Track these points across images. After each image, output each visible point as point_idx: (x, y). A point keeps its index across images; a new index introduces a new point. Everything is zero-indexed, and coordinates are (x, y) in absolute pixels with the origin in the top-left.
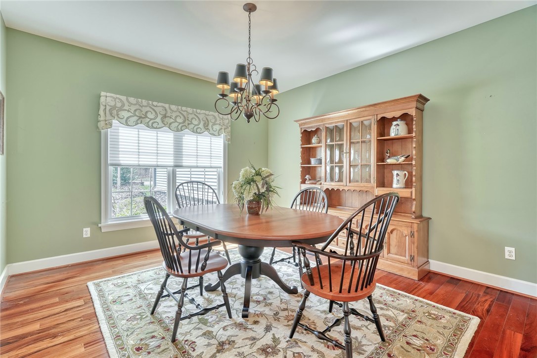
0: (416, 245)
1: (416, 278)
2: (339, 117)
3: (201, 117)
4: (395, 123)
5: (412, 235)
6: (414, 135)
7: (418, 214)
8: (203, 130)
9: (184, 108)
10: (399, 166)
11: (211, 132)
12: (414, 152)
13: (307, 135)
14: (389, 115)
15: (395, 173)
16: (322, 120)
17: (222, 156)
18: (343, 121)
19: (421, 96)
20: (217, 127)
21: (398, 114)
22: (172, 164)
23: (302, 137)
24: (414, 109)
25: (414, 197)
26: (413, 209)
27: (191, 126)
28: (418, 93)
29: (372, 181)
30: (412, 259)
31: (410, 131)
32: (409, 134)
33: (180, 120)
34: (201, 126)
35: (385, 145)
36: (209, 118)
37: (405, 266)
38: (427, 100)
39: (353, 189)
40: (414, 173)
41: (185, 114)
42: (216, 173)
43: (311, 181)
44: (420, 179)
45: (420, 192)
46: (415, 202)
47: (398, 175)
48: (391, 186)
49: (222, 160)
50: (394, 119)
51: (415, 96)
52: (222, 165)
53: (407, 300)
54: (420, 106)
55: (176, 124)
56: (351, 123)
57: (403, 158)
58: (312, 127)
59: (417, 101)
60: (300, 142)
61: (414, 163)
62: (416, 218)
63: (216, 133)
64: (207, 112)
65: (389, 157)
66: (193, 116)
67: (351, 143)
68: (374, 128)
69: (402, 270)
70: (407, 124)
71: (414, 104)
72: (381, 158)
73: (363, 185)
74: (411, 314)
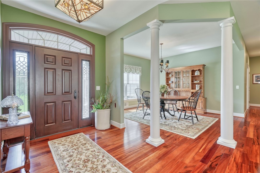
0: (203, 104)
1: (203, 113)
2: (179, 69)
3: (134, 68)
4: (196, 71)
5: (202, 102)
6: (202, 75)
7: (203, 97)
8: (135, 72)
9: (130, 66)
10: (198, 84)
11: (137, 73)
12: (202, 80)
13: (168, 74)
14: (195, 69)
15: (197, 85)
16: (173, 70)
17: (139, 80)
18: (181, 70)
19: (204, 65)
20: (138, 71)
21: (197, 69)
22: (126, 83)
23: (166, 74)
24: (202, 68)
25: (202, 92)
26: (202, 95)
27: (132, 71)
28: (203, 64)
29: (190, 88)
30: (202, 108)
31: (201, 74)
32: (200, 75)
33: (129, 70)
34: (134, 71)
35: (194, 78)
36: (136, 68)
37: (200, 111)
38: (205, 65)
39: (184, 90)
40: (202, 86)
41: (130, 67)
42: (136, 86)
43: (169, 88)
44: (204, 87)
45: (204, 91)
46: (202, 93)
47: (197, 86)
48: (195, 89)
49: (139, 82)
50: (196, 70)
51: (202, 65)
52: (139, 83)
53: (202, 117)
54: (203, 67)
55: (128, 71)
56: (183, 71)
57: (199, 81)
58: (170, 71)
59: (203, 66)
60: (165, 76)
61: (202, 83)
62: (203, 98)
63: (138, 73)
64: (136, 67)
65: (195, 81)
66: (132, 68)
67: (183, 77)
68: (190, 73)
69: (199, 112)
70: (200, 72)
71: (202, 67)
72: (192, 81)
73: (187, 89)
74: (203, 118)
